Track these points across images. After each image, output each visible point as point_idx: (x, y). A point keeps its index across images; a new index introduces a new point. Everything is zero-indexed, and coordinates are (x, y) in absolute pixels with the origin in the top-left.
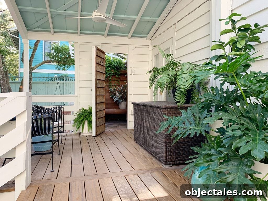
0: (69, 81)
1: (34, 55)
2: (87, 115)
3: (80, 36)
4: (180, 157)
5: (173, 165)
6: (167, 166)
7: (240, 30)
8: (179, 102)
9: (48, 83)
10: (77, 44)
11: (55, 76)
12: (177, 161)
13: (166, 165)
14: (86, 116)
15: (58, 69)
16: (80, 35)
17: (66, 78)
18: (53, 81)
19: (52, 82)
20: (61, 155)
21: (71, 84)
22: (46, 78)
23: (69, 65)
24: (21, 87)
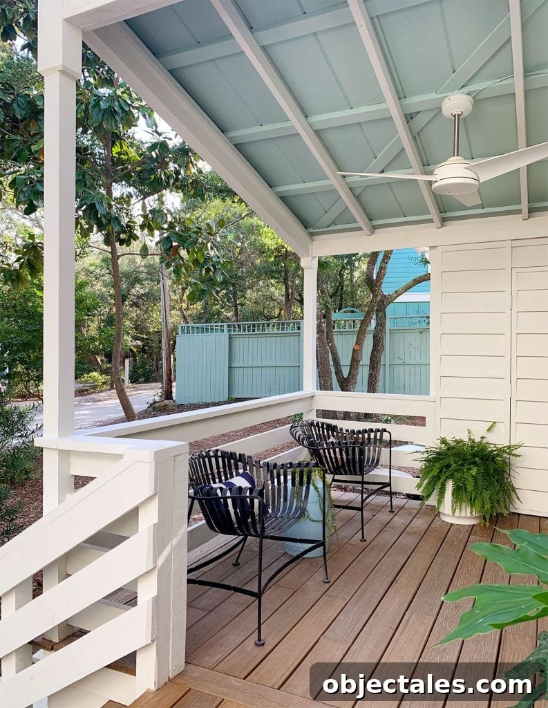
1: (385, 268)
2: (452, 462)
3: (444, 228)
10: (436, 250)
14: (448, 466)
16: (442, 226)
20: (330, 584)
24: (355, 348)
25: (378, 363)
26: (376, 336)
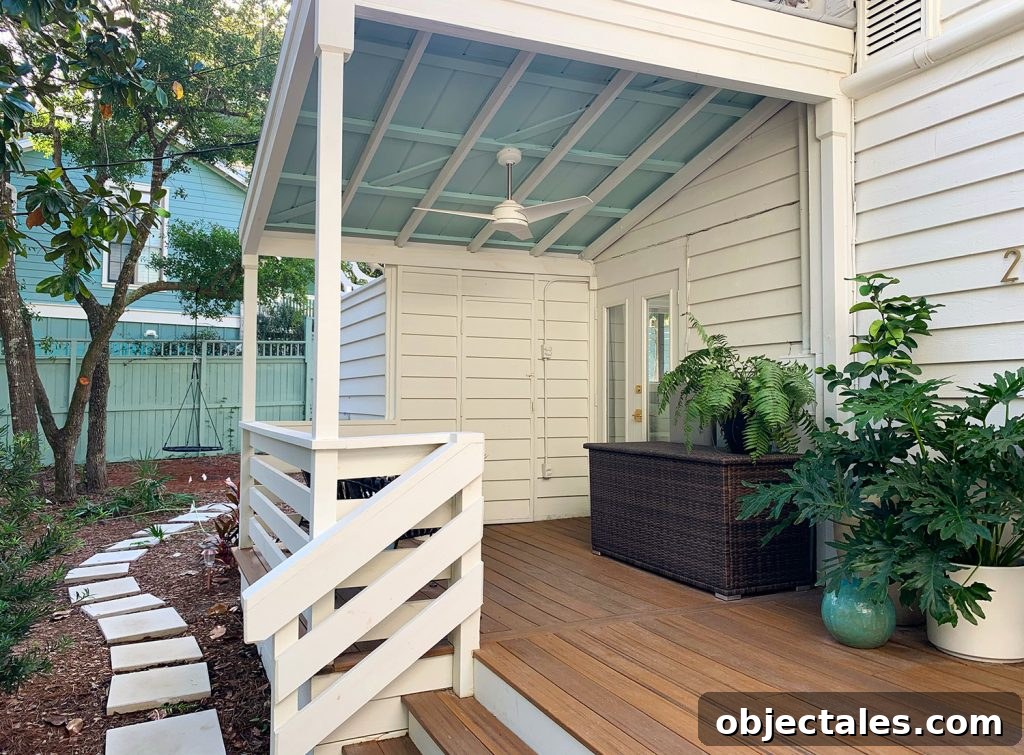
0: (220, 357)
4: (757, 578)
5: (744, 596)
6: (731, 598)
7: (889, 307)
8: (754, 450)
9: (142, 362)
11: (149, 332)
12: (750, 586)
13: (729, 595)
15: (194, 315)
17: (210, 346)
18: (159, 354)
19: (159, 360)
21: (226, 366)
22: (137, 343)
23: (232, 299)
24: (82, 382)
25: (104, 406)
26: (98, 366)
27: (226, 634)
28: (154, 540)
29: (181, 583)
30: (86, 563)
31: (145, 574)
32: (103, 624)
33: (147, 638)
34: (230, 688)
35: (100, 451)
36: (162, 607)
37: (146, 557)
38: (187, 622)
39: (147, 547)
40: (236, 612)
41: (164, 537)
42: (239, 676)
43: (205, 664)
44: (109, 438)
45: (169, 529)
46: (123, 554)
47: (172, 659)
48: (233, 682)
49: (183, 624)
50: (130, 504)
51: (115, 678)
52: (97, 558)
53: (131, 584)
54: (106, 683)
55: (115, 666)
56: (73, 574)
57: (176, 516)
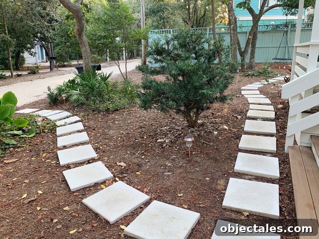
0: (295, 29)
9: (268, 32)
15: (286, 15)
17: (292, 26)
19: (274, 31)
22: (267, 26)
24: (249, 37)
25: (255, 45)
26: (254, 33)
27: (283, 107)
28: (266, 83)
29: (272, 93)
30: (247, 86)
31: (262, 91)
32: (248, 99)
33: (260, 104)
34: (281, 118)
35: (253, 58)
36: (265, 98)
37: (264, 87)
38: (272, 103)
39: (264, 84)
40: (287, 102)
41: (269, 83)
42: (284, 116)
43: (274, 112)
44: (256, 55)
45: (271, 81)
46: (257, 85)
47: (266, 109)
48: (282, 117)
49: (270, 102)
50: (261, 73)
51: (249, 110)
52: (250, 85)
53: (258, 92)
54: (248, 111)
55: (250, 108)
56: (243, 88)
57: (274, 78)
